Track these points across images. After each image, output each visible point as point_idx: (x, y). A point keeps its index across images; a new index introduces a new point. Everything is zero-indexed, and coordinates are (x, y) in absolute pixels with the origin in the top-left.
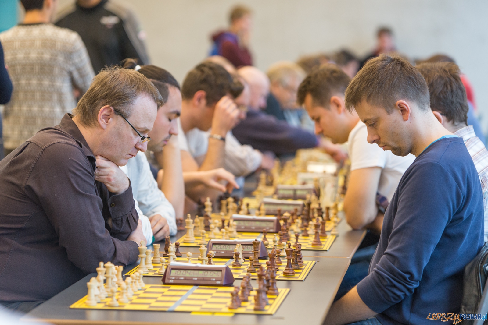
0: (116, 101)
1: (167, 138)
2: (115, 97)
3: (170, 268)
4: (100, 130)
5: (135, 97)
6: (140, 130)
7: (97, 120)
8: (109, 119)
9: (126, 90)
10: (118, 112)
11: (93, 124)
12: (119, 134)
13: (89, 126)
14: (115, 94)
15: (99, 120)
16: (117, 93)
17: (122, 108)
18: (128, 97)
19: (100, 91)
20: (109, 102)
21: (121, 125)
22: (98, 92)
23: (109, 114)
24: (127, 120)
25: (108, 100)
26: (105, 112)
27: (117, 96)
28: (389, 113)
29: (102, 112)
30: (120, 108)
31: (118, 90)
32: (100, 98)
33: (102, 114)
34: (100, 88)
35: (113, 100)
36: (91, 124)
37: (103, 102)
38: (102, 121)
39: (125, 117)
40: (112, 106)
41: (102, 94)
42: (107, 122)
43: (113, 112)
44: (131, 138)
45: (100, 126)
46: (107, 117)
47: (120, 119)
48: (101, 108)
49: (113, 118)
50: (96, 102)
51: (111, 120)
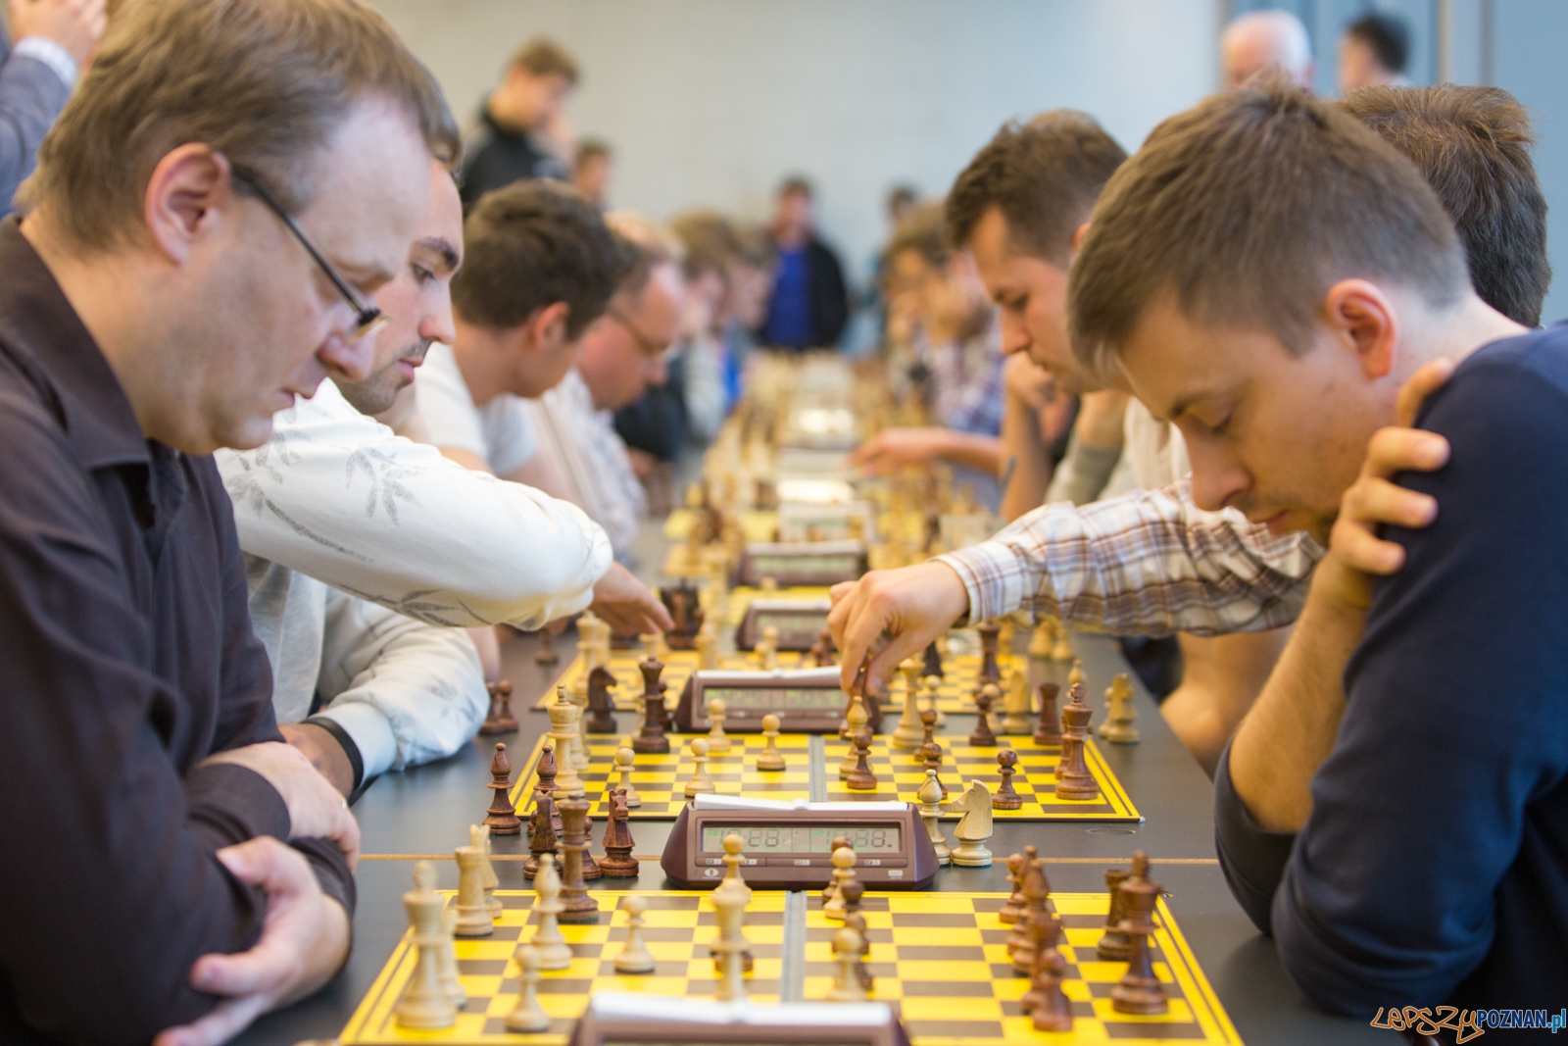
0: (243, 128)
1: (412, 351)
2: (241, 107)
3: (700, 822)
4: (155, 269)
5: (341, 110)
6: (353, 276)
7: (141, 216)
8: (201, 213)
10: (249, 182)
11: (120, 237)
12: (252, 296)
13: (103, 244)
15: (152, 216)
17: (269, 165)
18: (305, 110)
20: (208, 127)
21: (262, 248)
23: (202, 187)
24: (294, 221)
25: (204, 118)
26: (187, 179)
27: (252, 103)
28: (1294, 349)
29: (170, 175)
30: (261, 163)
32: (161, 107)
33: (171, 187)
35: (232, 122)
36: (111, 236)
37: (181, 126)
38: (166, 220)
39: (283, 209)
40: (226, 150)
42: (192, 227)
43: (224, 181)
44: (308, 312)
45: (155, 247)
46: (192, 206)
47: (259, 214)
48: (165, 153)
49: (222, 208)
50: (142, 126)
51: (212, 216)
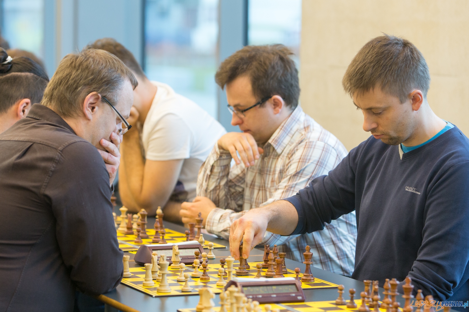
0: (104, 87)
2: (103, 83)
4: (86, 121)
7: (81, 110)
8: (94, 108)
9: (113, 74)
10: (105, 99)
11: (75, 115)
13: (71, 117)
14: (102, 79)
15: (84, 109)
16: (104, 78)
17: (109, 95)
19: (81, 76)
20: (96, 88)
21: (108, 114)
22: (80, 77)
23: (95, 102)
24: (114, 107)
25: (94, 86)
26: (91, 100)
27: (105, 81)
29: (89, 100)
31: (105, 74)
32: (83, 84)
33: (89, 102)
34: (80, 73)
35: (101, 86)
36: (72, 115)
38: (88, 110)
40: (100, 93)
41: (85, 79)
42: (92, 111)
43: (100, 100)
45: (84, 116)
46: (92, 106)
47: (107, 107)
48: (87, 95)
49: (98, 106)
50: (79, 89)
51: (96, 108)
